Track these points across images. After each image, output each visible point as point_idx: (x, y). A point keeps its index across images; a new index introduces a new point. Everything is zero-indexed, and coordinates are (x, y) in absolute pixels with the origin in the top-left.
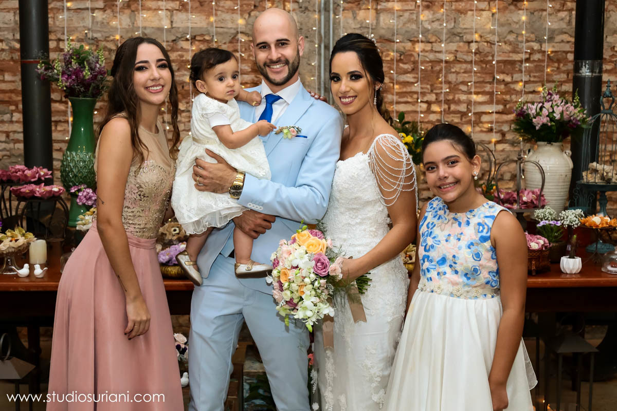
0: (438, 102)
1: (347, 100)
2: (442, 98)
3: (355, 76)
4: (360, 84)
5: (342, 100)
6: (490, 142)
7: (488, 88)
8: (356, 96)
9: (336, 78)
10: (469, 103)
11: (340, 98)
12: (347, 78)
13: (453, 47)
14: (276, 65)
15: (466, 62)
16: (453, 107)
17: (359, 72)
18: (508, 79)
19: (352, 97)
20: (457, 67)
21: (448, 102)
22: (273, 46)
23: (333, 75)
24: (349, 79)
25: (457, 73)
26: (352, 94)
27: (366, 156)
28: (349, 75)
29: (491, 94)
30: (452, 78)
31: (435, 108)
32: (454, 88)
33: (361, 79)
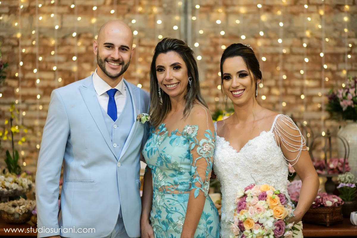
0: (277, 86)
1: (238, 93)
2: (280, 83)
3: (242, 75)
4: (246, 81)
5: (234, 93)
6: (320, 119)
7: (317, 75)
8: (244, 90)
9: (227, 77)
10: (302, 87)
11: (231, 92)
12: (236, 77)
13: (289, 42)
14: (114, 63)
15: (299, 54)
16: (290, 91)
17: (246, 71)
18: (334, 68)
19: (241, 90)
20: (292, 59)
21: (285, 87)
22: (117, 48)
23: (225, 75)
24: (238, 77)
25: (292, 63)
26: (241, 88)
27: (270, 133)
28: (238, 74)
29: (320, 80)
30: (288, 67)
31: (275, 91)
32: (290, 76)
33: (247, 76)
